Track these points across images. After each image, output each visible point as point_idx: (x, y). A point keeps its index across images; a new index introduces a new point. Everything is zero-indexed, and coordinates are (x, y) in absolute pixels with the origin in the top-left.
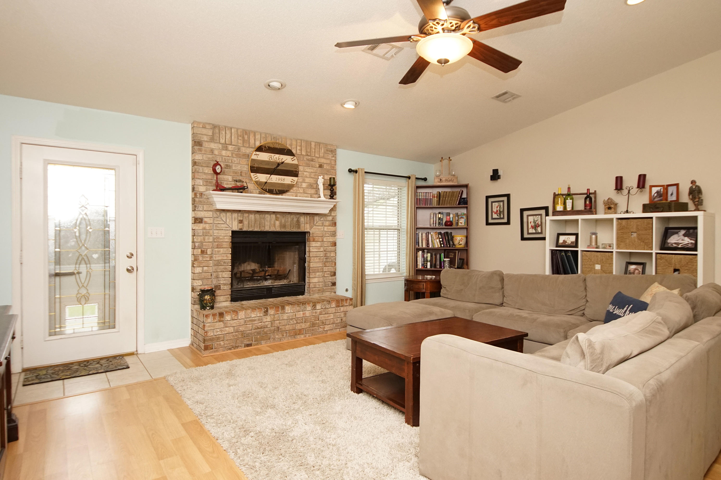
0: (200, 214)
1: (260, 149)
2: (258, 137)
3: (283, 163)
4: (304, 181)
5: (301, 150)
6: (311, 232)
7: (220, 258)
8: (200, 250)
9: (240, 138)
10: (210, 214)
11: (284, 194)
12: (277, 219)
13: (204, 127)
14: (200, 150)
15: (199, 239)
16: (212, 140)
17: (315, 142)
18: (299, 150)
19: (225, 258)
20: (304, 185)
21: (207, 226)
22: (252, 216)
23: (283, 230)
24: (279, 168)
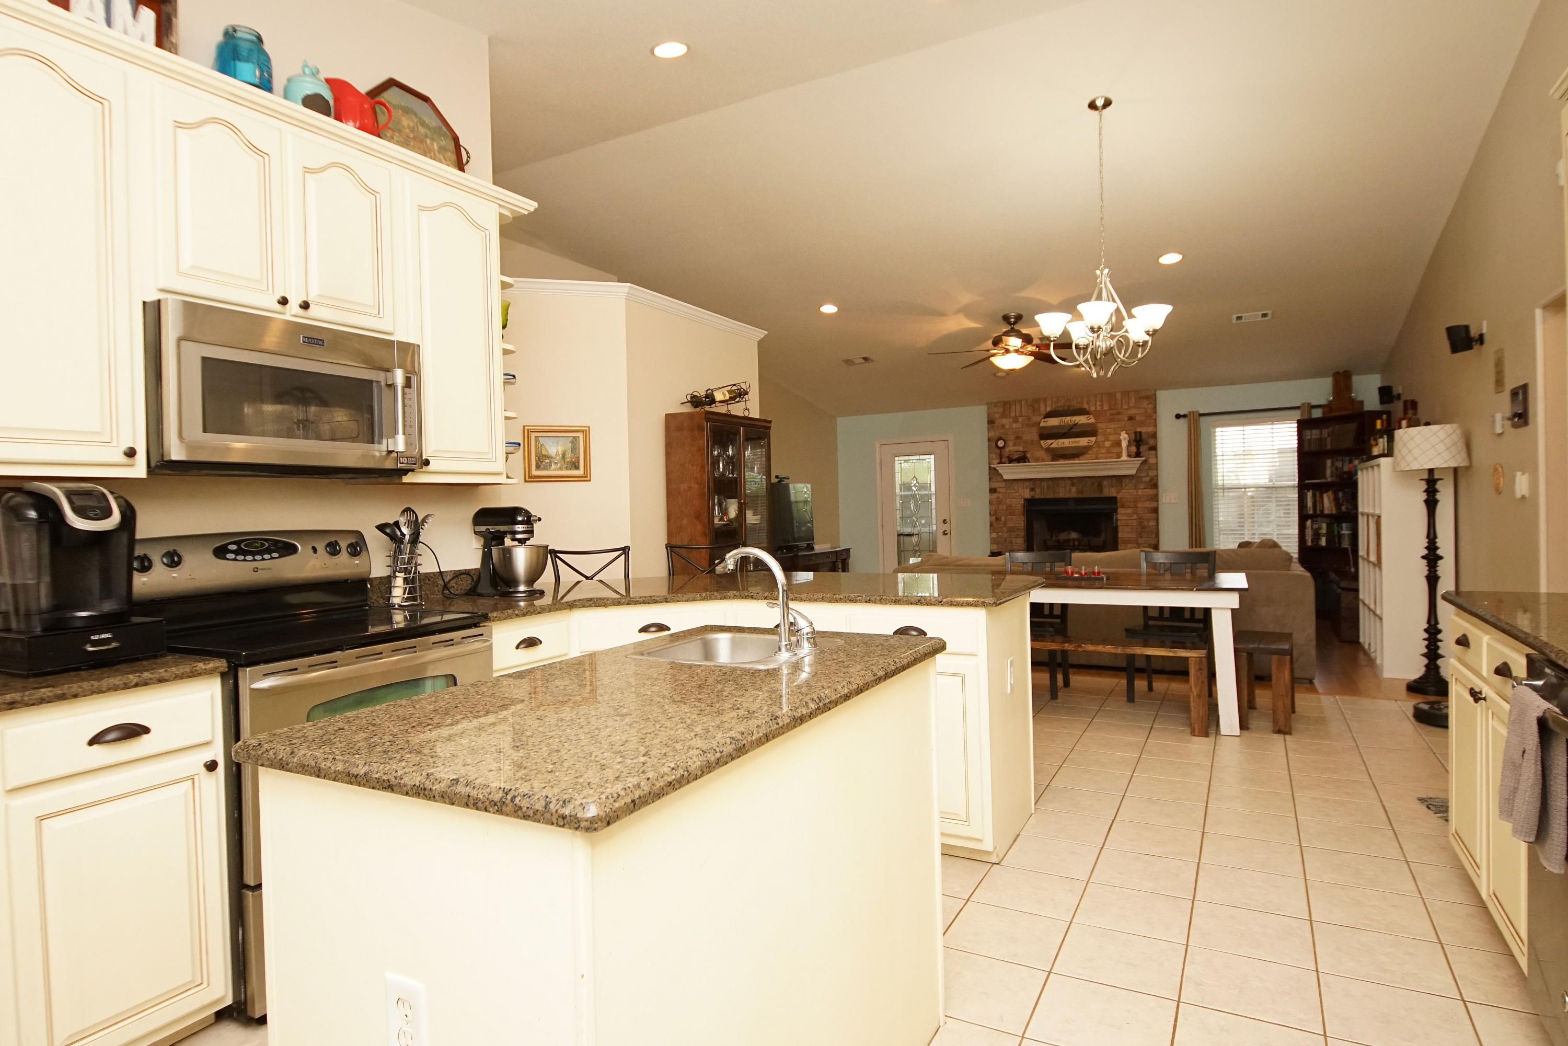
0: (995, 485)
1: (1049, 415)
2: (1049, 403)
3: (1075, 425)
4: (1107, 440)
5: (1102, 405)
6: (1118, 497)
7: (1013, 525)
8: (994, 518)
9: (1030, 408)
10: (1003, 484)
11: (1081, 458)
12: (1073, 485)
13: (996, 406)
14: (993, 428)
15: (994, 507)
16: (1004, 415)
17: (1122, 392)
18: (1100, 405)
19: (1017, 525)
20: (1107, 444)
21: (1000, 495)
22: (1045, 484)
23: (1080, 496)
24: (1073, 430)
